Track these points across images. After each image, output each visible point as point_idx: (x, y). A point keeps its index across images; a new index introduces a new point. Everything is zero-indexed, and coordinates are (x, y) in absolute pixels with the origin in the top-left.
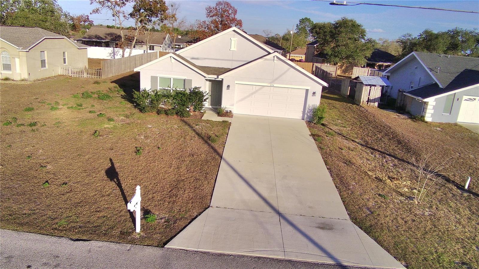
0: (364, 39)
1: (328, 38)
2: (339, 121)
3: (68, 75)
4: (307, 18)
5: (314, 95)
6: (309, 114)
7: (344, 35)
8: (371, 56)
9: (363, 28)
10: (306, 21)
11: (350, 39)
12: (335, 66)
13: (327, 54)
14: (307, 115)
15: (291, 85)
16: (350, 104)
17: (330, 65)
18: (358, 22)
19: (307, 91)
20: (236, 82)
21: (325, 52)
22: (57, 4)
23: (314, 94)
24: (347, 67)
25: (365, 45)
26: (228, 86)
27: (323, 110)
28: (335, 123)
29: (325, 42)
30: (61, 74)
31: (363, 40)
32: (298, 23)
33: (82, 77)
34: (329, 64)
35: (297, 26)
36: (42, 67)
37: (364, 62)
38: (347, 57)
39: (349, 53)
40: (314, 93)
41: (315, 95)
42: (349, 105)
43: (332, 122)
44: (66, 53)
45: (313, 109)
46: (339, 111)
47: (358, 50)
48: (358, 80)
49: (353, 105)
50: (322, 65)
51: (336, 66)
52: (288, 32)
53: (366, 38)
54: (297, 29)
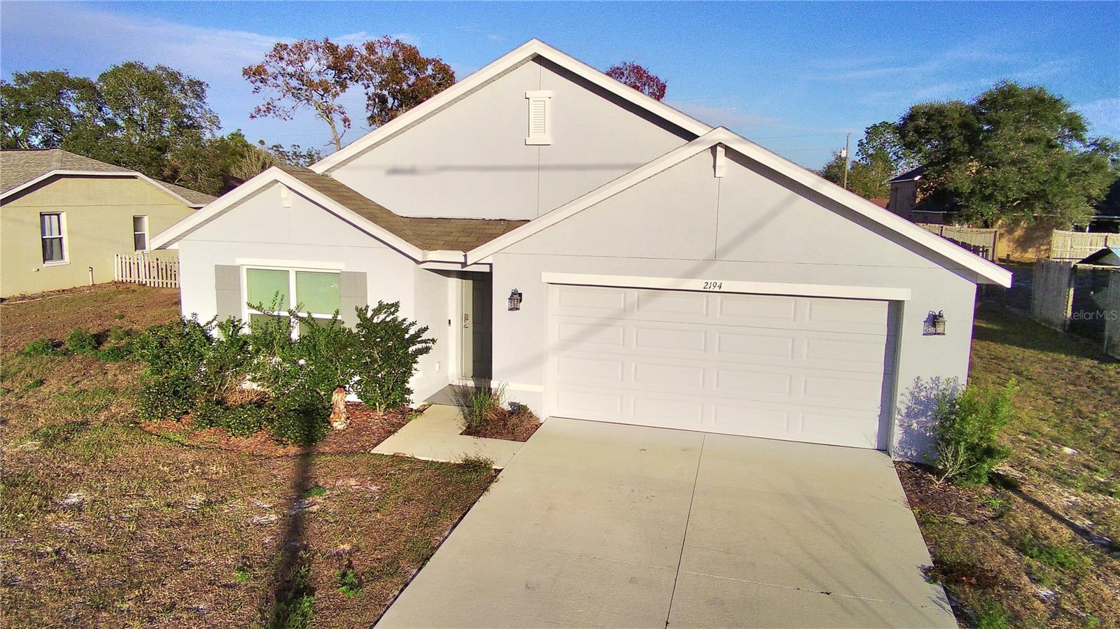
0: (1082, 140)
1: (956, 143)
2: (1068, 450)
3: (137, 282)
4: (887, 123)
5: (932, 330)
6: (915, 426)
7: (1007, 131)
8: (1107, 196)
9: (1069, 110)
10: (884, 131)
11: (1029, 141)
12: (988, 230)
13: (957, 193)
14: (908, 430)
15: (808, 280)
16: (1089, 362)
17: (969, 227)
18: (1052, 91)
19: (896, 308)
20: (548, 277)
21: (951, 186)
22: (207, 108)
23: (934, 325)
24: (1029, 230)
25: (1086, 159)
26: (516, 297)
27: (994, 411)
28: (1050, 461)
29: (948, 158)
30: (120, 280)
31: (1076, 145)
32: (863, 136)
33: (173, 286)
34: (966, 226)
35: (859, 145)
36: (44, 261)
37: (1086, 214)
38: (1027, 202)
39: (1032, 187)
40: (934, 320)
41: (939, 329)
42: (1087, 364)
43: (1035, 459)
44: (146, 220)
45: (939, 401)
46: (1049, 394)
47: (1063, 176)
48: (1106, 262)
49: (1103, 366)
50: (945, 227)
51: (993, 230)
52: (837, 159)
53: (1087, 136)
54: (860, 153)
